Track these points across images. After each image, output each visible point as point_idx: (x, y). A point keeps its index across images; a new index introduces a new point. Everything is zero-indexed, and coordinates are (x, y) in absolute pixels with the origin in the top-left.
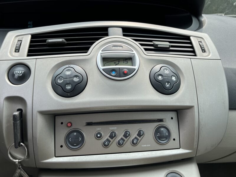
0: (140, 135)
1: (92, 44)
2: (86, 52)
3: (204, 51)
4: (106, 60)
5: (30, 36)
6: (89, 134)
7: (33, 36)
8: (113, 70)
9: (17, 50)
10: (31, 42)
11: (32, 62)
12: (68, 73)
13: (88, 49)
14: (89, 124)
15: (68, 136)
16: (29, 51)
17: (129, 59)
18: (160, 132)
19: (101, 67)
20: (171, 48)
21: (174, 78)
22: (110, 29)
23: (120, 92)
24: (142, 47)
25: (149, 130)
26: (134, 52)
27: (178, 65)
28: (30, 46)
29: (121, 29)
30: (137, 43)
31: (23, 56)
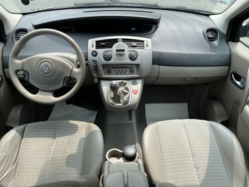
0: (126, 71)
1: (113, 45)
2: (112, 48)
3: (147, 46)
4: (117, 50)
5: (95, 42)
6: (112, 70)
7: (96, 42)
8: (119, 54)
9: (93, 47)
10: (96, 44)
11: (97, 50)
12: (107, 54)
13: (112, 46)
14: (113, 68)
15: (107, 71)
16: (96, 47)
17: (123, 50)
18: (132, 71)
19: (116, 53)
20: (137, 46)
21: (135, 56)
22: (118, 40)
23: (120, 60)
24: (127, 46)
25: (128, 70)
26: (125, 48)
27: (137, 52)
28: (96, 45)
29: (122, 40)
30: (125, 44)
31: (94, 49)
